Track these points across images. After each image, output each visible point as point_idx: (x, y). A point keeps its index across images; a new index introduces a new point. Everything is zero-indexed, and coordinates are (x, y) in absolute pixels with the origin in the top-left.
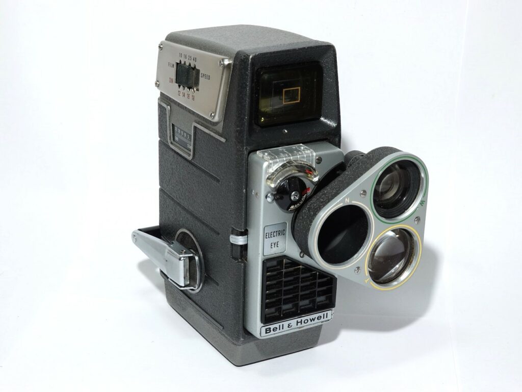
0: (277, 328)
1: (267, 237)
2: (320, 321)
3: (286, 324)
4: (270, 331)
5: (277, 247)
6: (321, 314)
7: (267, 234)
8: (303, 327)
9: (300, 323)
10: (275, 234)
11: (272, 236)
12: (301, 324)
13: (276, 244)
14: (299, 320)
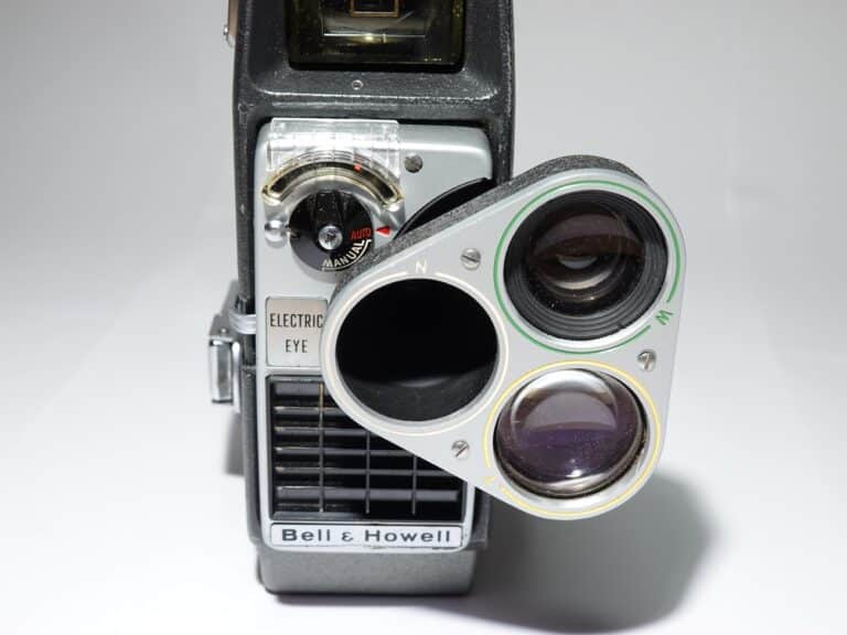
0: (312, 535)
1: (275, 323)
2: (429, 544)
3: (337, 531)
4: (295, 538)
5: (303, 351)
6: (434, 531)
7: (275, 317)
8: (380, 547)
9: (375, 538)
10: (296, 320)
11: (288, 323)
12: (378, 539)
13: (301, 345)
14: (373, 530)
